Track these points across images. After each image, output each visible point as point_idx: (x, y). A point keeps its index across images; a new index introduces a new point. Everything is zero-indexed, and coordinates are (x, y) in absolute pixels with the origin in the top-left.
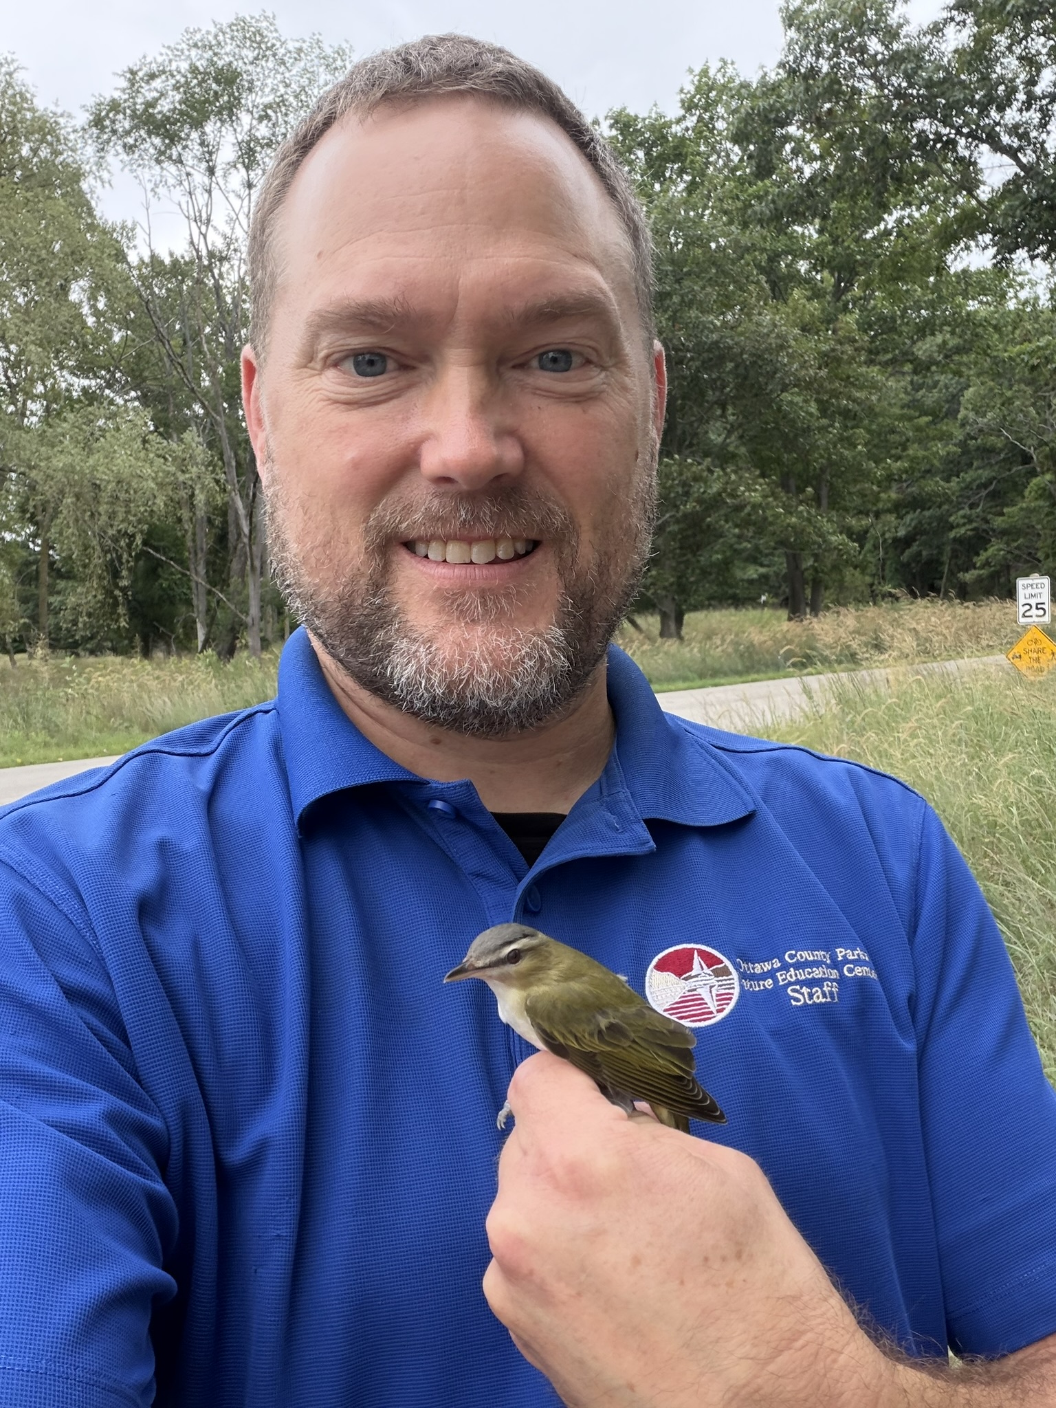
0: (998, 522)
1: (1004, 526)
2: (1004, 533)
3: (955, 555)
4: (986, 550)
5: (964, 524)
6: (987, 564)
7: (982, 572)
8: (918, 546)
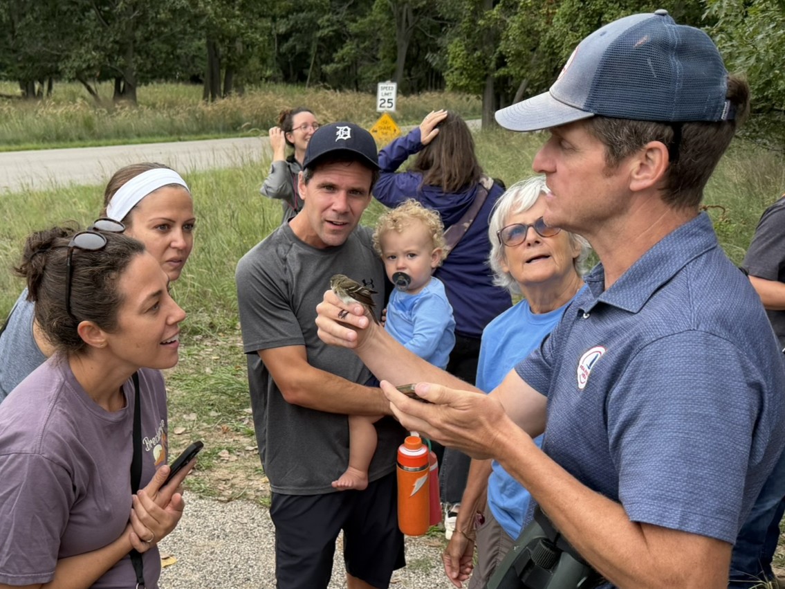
0: (353, 28)
1: (357, 31)
2: (356, 36)
3: (319, 51)
4: (342, 48)
5: (328, 26)
6: (342, 59)
7: (338, 65)
8: (294, 40)
